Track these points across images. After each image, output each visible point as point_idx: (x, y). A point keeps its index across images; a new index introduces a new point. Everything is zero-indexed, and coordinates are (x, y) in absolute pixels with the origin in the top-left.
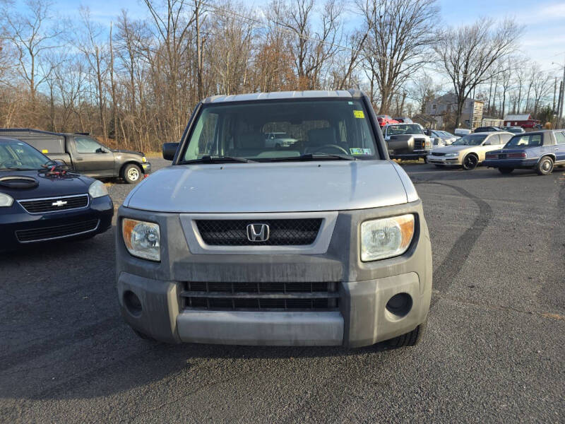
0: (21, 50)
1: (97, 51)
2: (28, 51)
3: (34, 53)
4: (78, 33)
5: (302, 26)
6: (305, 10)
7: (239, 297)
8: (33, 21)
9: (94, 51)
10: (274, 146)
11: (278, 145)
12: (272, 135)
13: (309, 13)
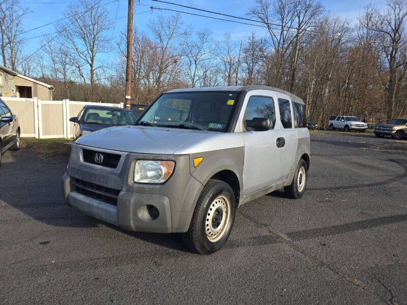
0: (191, 62)
1: (231, 60)
2: (194, 62)
3: (197, 63)
4: (222, 50)
5: (396, 31)
6: (401, 16)
7: (89, 190)
8: (199, 44)
9: (229, 60)
10: (343, 127)
11: (347, 126)
12: (343, 118)
13: (404, 20)
